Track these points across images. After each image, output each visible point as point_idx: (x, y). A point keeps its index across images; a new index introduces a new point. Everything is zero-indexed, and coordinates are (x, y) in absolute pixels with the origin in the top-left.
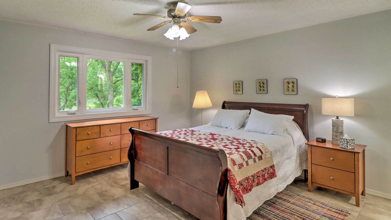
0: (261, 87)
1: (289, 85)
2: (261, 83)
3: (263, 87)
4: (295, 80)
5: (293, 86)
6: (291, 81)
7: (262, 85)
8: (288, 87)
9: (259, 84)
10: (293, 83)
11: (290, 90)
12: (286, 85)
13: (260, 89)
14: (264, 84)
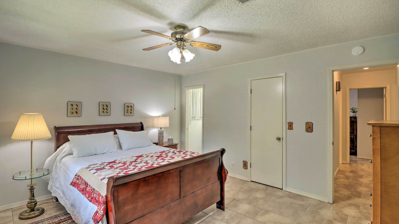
0: (104, 110)
1: (128, 109)
2: (105, 106)
3: (107, 109)
4: (133, 105)
5: (131, 109)
6: (129, 105)
7: (105, 107)
8: (128, 110)
9: (102, 107)
10: (131, 107)
11: (129, 112)
12: (126, 108)
13: (103, 111)
14: (107, 107)
